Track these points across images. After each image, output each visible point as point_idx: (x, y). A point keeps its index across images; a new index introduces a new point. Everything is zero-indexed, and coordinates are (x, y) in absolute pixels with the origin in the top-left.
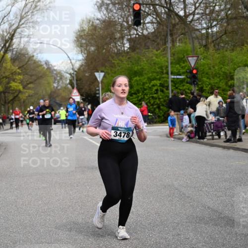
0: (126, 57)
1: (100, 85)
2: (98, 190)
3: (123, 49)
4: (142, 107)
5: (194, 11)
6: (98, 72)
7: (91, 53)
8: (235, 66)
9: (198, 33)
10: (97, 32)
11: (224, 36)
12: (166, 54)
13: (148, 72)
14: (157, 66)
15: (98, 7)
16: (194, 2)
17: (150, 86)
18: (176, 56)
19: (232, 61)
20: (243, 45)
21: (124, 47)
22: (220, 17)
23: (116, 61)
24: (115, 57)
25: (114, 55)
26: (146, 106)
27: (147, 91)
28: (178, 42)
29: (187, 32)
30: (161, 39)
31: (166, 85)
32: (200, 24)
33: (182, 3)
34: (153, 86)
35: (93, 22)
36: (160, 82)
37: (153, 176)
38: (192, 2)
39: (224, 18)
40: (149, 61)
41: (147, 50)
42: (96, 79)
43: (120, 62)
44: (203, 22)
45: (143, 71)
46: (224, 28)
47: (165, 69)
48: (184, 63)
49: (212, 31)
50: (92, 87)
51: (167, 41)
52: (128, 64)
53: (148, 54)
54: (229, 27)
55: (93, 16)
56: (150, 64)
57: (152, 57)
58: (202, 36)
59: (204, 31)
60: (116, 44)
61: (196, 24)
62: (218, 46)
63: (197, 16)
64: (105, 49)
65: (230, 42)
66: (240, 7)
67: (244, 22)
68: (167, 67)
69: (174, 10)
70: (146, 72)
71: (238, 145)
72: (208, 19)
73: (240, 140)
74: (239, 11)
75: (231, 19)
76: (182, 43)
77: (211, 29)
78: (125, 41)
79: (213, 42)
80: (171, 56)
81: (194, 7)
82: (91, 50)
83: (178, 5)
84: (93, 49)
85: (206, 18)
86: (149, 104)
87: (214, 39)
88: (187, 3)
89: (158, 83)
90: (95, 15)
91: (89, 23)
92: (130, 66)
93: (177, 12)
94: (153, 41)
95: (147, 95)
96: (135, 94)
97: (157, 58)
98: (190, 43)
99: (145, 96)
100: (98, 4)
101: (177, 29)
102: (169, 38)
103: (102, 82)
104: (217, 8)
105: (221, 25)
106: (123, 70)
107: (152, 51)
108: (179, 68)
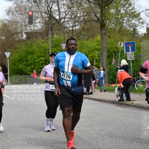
0: (24, 43)
1: (8, 60)
2: (5, 123)
3: (22, 38)
4: (34, 73)
5: (65, 17)
6: (7, 52)
7: (3, 40)
8: (89, 49)
9: (67, 29)
10: (6, 28)
11: (83, 32)
12: (48, 42)
13: (37, 52)
14: (42, 49)
15: (7, 12)
16: (65, 11)
17: (38, 61)
18: (54, 43)
19: (87, 46)
20: (94, 37)
21: (23, 37)
22: (80, 20)
23: (18, 45)
24: (17, 43)
25: (17, 42)
26: (36, 73)
27: (37, 64)
28: (55, 34)
29: (61, 29)
30: (45, 33)
31: (48, 60)
32: (68, 24)
33: (58, 11)
34: (40, 60)
35: (4, 22)
36: (45, 58)
37: (39, 115)
38: (64, 11)
39: (83, 21)
40: (38, 46)
41: (37, 39)
42: (6, 56)
43: (20, 46)
44: (70, 23)
45: (34, 52)
46: (82, 27)
47: (48, 51)
48: (59, 47)
49: (76, 29)
50: (3, 61)
51: (49, 34)
52: (25, 47)
53: (37, 42)
54: (86, 26)
55: (4, 18)
56: (39, 48)
57: (40, 43)
58: (69, 31)
59: (71, 29)
60: (18, 35)
61: (66, 24)
62: (79, 37)
63: (66, 20)
64: (11, 38)
65: (86, 35)
66: (92, 14)
67: (94, 23)
68: (49, 49)
69: (53, 15)
70: (36, 52)
71: (91, 96)
72: (73, 21)
73: (92, 93)
74: (91, 17)
75: (87, 21)
76: (58, 35)
77: (75, 27)
78: (23, 34)
79: (76, 35)
80: (51, 43)
81: (65, 14)
82: (2, 39)
83: (55, 12)
84: (4, 38)
85: (72, 21)
86: (38, 72)
87: (77, 33)
88: (60, 11)
89: (43, 59)
90: (5, 18)
91: (2, 22)
92: (26, 48)
93: (55, 17)
94: (41, 34)
95: (36, 66)
96: (29, 65)
97: (43, 44)
98: (62, 36)
99: (36, 67)
100: (7, 11)
101: (55, 27)
102: (50, 32)
103: (9, 58)
104: (78, 15)
105: (81, 25)
106: (22, 51)
107: (40, 40)
108: (56, 50)
